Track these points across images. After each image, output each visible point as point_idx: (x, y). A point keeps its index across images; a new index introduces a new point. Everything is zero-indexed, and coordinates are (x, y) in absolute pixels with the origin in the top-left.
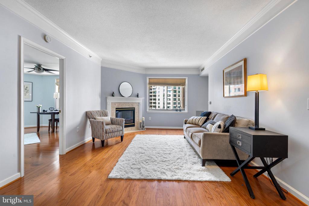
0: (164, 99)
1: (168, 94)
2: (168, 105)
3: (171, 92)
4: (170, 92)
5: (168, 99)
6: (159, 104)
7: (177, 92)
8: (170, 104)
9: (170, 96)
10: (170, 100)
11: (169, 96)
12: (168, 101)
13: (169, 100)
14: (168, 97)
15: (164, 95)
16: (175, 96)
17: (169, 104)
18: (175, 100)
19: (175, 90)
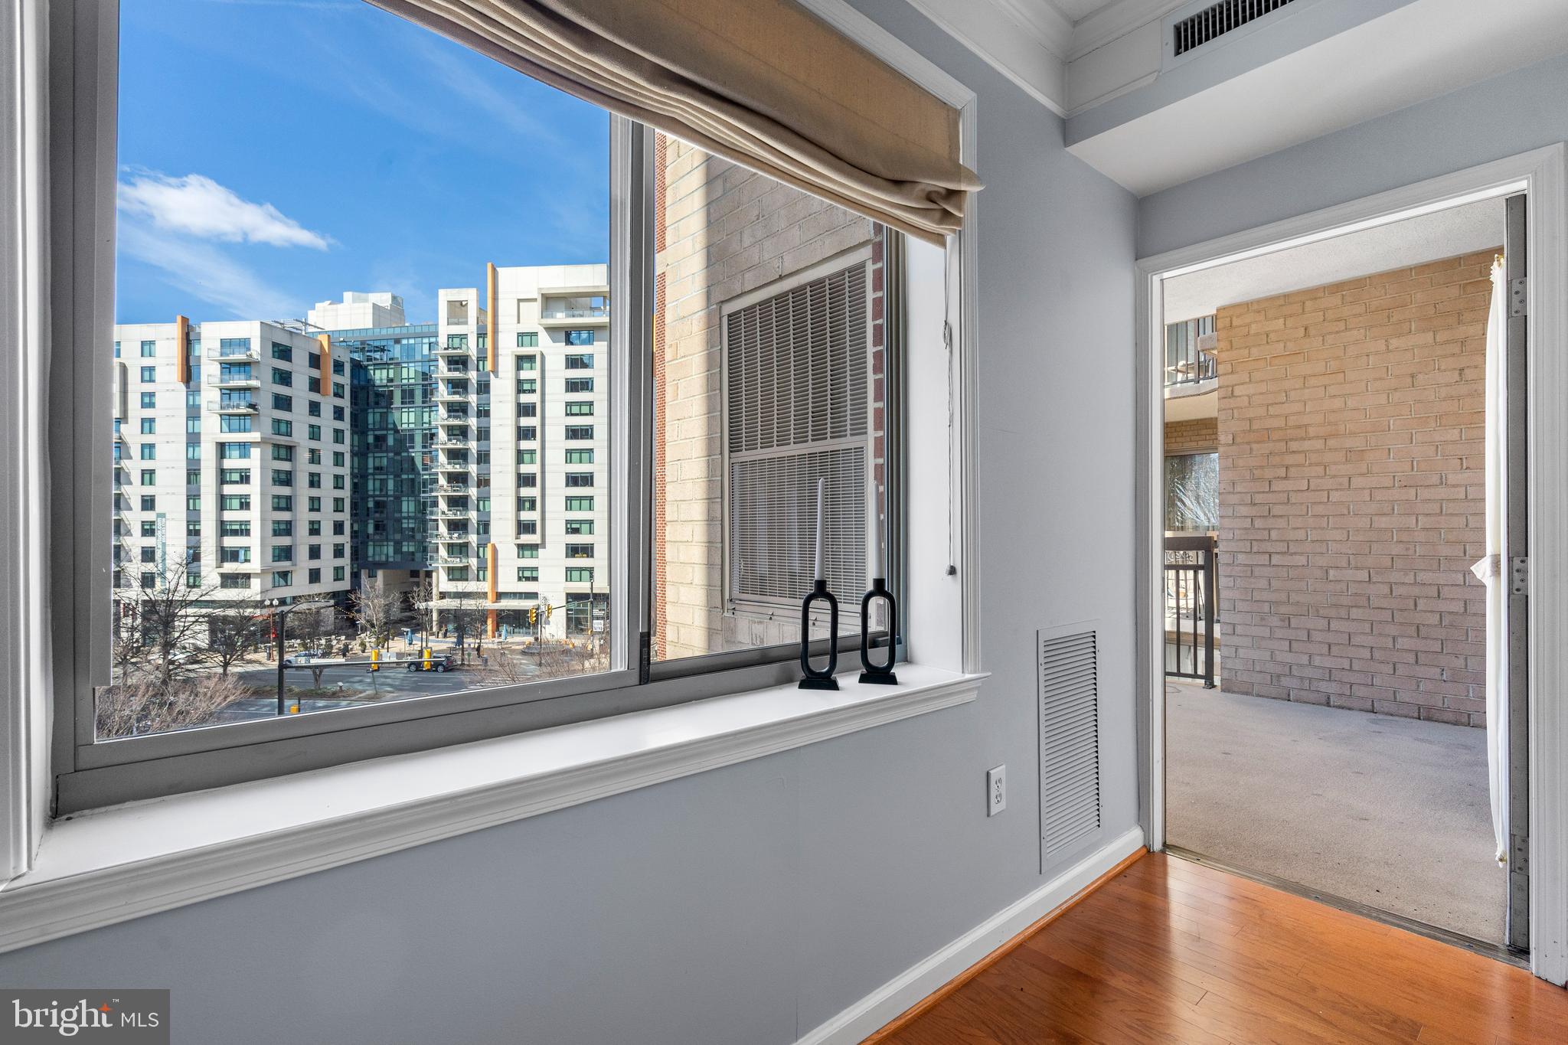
0: (193, 496)
1: (228, 464)
2: (230, 542)
3: (255, 452)
4: (245, 455)
5: (232, 497)
6: (148, 530)
7: (303, 455)
8: (247, 533)
9: (245, 478)
10: (245, 505)
11: (236, 477)
12: (228, 516)
13: (236, 503)
14: (228, 490)
15: (193, 473)
16: (285, 479)
17: (235, 533)
18: (288, 508)
19: (283, 440)
